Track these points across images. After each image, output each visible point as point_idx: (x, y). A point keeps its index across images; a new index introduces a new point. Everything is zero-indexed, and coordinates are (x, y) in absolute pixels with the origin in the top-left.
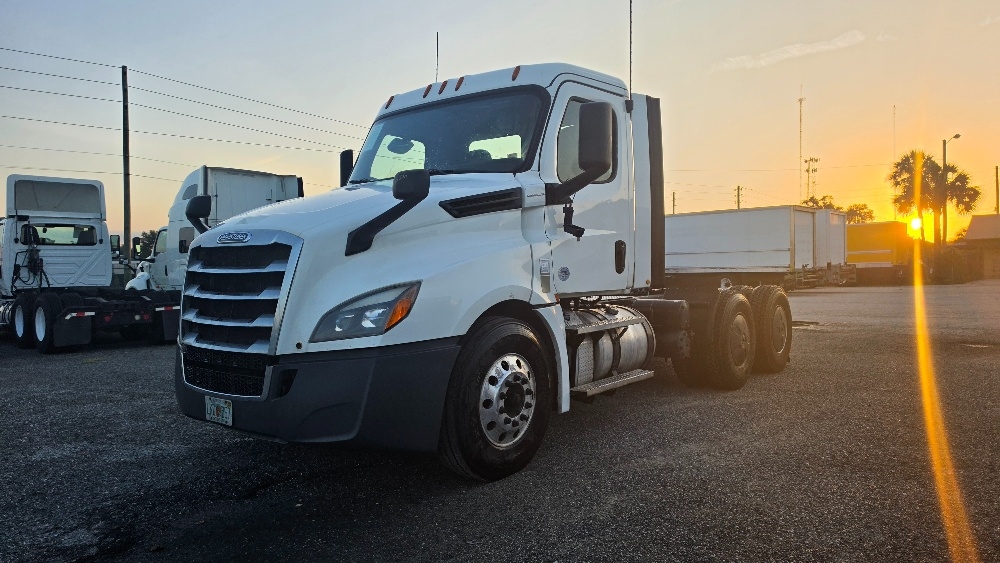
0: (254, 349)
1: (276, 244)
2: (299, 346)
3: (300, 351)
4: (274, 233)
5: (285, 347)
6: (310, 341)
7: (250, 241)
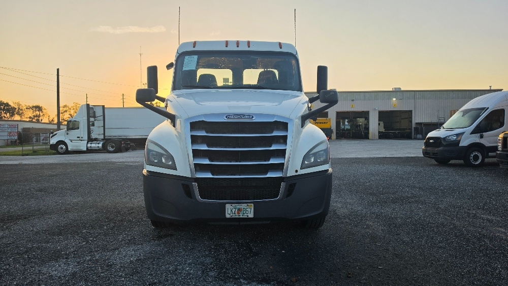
0: (270, 175)
1: (276, 122)
2: (297, 171)
3: (297, 174)
4: (274, 116)
5: (290, 173)
6: (301, 169)
7: (255, 120)
